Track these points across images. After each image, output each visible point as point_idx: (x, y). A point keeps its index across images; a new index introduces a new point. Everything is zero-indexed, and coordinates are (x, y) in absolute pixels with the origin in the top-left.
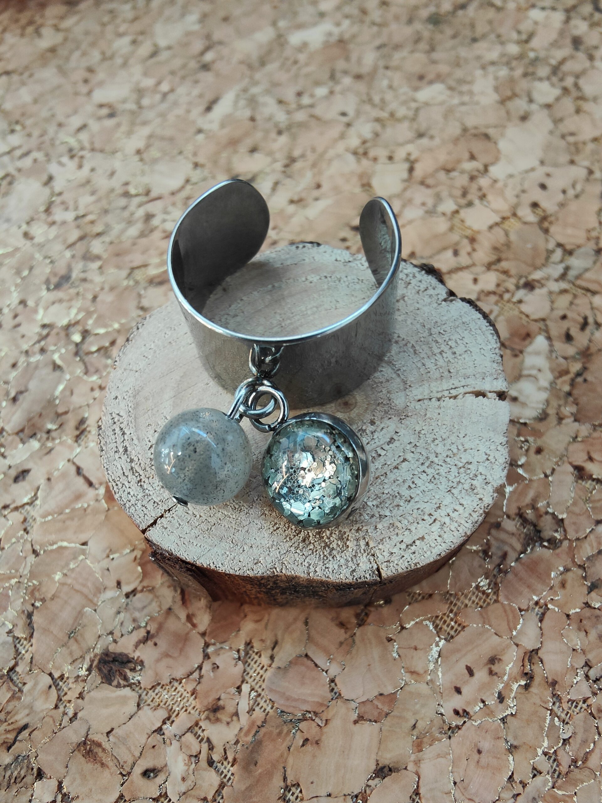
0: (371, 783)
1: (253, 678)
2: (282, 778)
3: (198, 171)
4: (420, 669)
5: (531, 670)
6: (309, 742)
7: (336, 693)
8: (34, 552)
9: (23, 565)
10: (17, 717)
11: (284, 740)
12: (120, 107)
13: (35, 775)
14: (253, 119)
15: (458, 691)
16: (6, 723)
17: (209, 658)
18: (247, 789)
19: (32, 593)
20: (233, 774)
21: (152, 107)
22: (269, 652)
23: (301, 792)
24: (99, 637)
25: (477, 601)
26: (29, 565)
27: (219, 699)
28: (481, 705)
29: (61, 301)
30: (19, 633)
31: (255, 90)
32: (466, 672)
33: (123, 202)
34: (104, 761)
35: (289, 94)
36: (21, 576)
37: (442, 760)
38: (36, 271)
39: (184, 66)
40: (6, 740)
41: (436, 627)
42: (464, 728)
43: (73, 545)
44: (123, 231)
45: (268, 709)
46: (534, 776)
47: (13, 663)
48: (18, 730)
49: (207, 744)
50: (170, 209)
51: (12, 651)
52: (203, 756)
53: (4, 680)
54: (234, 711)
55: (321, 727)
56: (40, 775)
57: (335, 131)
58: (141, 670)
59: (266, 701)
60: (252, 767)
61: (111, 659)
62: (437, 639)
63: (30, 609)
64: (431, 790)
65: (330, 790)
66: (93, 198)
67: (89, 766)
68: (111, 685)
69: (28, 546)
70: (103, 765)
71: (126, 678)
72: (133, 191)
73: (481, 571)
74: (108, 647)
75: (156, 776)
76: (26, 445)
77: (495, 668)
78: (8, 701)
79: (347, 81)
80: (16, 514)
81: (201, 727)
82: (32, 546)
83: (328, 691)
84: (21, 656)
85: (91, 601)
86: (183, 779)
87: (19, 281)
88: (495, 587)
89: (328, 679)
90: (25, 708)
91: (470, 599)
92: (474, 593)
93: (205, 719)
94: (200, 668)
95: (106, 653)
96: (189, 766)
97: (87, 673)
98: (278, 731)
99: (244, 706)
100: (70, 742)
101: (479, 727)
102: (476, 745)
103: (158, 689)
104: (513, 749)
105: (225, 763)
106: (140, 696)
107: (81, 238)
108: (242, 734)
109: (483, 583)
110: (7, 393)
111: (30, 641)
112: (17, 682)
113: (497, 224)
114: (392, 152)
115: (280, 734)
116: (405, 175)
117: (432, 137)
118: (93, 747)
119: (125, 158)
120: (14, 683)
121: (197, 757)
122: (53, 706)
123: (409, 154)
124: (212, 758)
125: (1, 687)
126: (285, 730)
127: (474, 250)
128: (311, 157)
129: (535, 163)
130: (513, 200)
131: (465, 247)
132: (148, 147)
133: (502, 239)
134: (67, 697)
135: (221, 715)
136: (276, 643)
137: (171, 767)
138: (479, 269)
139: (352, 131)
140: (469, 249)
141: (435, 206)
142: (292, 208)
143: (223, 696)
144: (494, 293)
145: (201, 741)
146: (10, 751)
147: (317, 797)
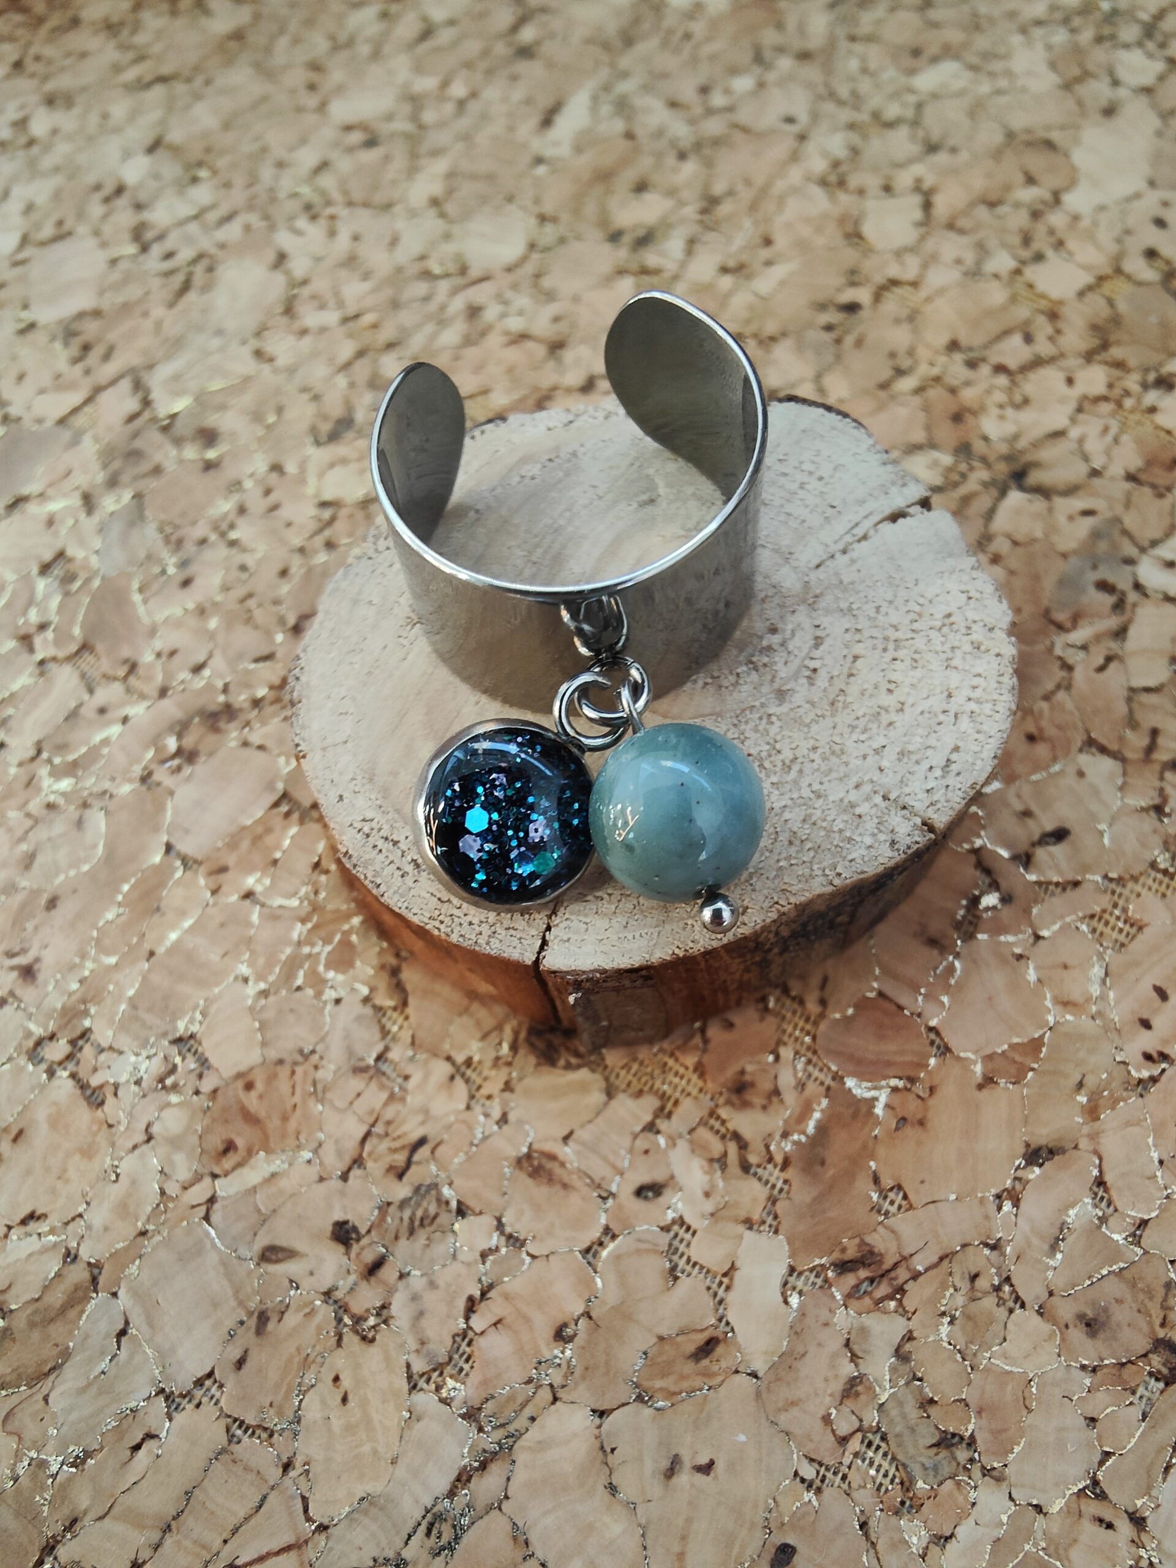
0: (1020, 1173)
1: (794, 1037)
2: (871, 1179)
3: (549, 228)
4: (1076, 996)
6: (908, 1122)
7: (939, 1048)
10: (405, 1128)
11: (864, 1124)
12: (385, 128)
13: (454, 1211)
14: (629, 136)
15: (1146, 1024)
16: (389, 1139)
18: (814, 1200)
20: (786, 1182)
21: (442, 125)
22: (817, 994)
23: (905, 1197)
27: (743, 1072)
29: (344, 461)
30: (383, 1000)
31: (625, 87)
32: (1155, 994)
33: (421, 288)
34: (566, 1181)
35: (687, 90)
37: (1136, 1129)
38: (289, 415)
39: (486, 53)
40: (394, 1164)
41: (1094, 931)
42: (1163, 1079)
44: (433, 337)
45: (828, 1081)
47: (379, 1048)
48: (410, 1147)
49: (734, 1141)
50: (509, 294)
51: (376, 1030)
52: (732, 1159)
53: (371, 1074)
54: (772, 1088)
55: (922, 1099)
56: (463, 1210)
60: (818, 1168)
63: (394, 961)
64: (1123, 1175)
65: (954, 1188)
67: (540, 1191)
68: (554, 1065)
70: (565, 1186)
72: (437, 270)
73: (1156, 839)
75: (658, 1195)
78: (385, 1106)
79: (785, 64)
81: (718, 1118)
83: (925, 1043)
84: (391, 1035)
86: (707, 1195)
87: (260, 432)
89: (920, 1027)
90: (416, 1113)
91: (1143, 885)
92: (1149, 875)
93: (726, 1104)
94: (701, 1028)
96: (712, 1176)
97: (511, 1051)
98: (851, 1111)
99: (787, 1078)
100: (505, 1156)
105: (770, 1167)
106: (607, 1079)
107: (361, 354)
108: (791, 1122)
109: (1163, 856)
110: (282, 621)
111: (402, 1012)
112: (393, 1075)
113: (1090, 288)
114: (889, 178)
115: (855, 1116)
116: (918, 215)
117: (954, 150)
118: (544, 1161)
119: (413, 214)
120: (388, 1078)
121: (722, 1161)
122: (462, 1106)
123: (918, 181)
124: (746, 1161)
125: (367, 1085)
126: (864, 1109)
127: (1058, 332)
128: (746, 195)
129: (1141, 185)
130: (1113, 248)
131: (1043, 328)
132: (450, 192)
133: (1105, 312)
134: (484, 1091)
135: (749, 1096)
136: (825, 981)
137: (681, 1177)
138: (1073, 362)
139: (811, 148)
140: (1049, 330)
141: (979, 263)
142: (726, 281)
143: (749, 1068)
144: (1105, 399)
145: (723, 1137)
146: (405, 1179)
147: (933, 1202)
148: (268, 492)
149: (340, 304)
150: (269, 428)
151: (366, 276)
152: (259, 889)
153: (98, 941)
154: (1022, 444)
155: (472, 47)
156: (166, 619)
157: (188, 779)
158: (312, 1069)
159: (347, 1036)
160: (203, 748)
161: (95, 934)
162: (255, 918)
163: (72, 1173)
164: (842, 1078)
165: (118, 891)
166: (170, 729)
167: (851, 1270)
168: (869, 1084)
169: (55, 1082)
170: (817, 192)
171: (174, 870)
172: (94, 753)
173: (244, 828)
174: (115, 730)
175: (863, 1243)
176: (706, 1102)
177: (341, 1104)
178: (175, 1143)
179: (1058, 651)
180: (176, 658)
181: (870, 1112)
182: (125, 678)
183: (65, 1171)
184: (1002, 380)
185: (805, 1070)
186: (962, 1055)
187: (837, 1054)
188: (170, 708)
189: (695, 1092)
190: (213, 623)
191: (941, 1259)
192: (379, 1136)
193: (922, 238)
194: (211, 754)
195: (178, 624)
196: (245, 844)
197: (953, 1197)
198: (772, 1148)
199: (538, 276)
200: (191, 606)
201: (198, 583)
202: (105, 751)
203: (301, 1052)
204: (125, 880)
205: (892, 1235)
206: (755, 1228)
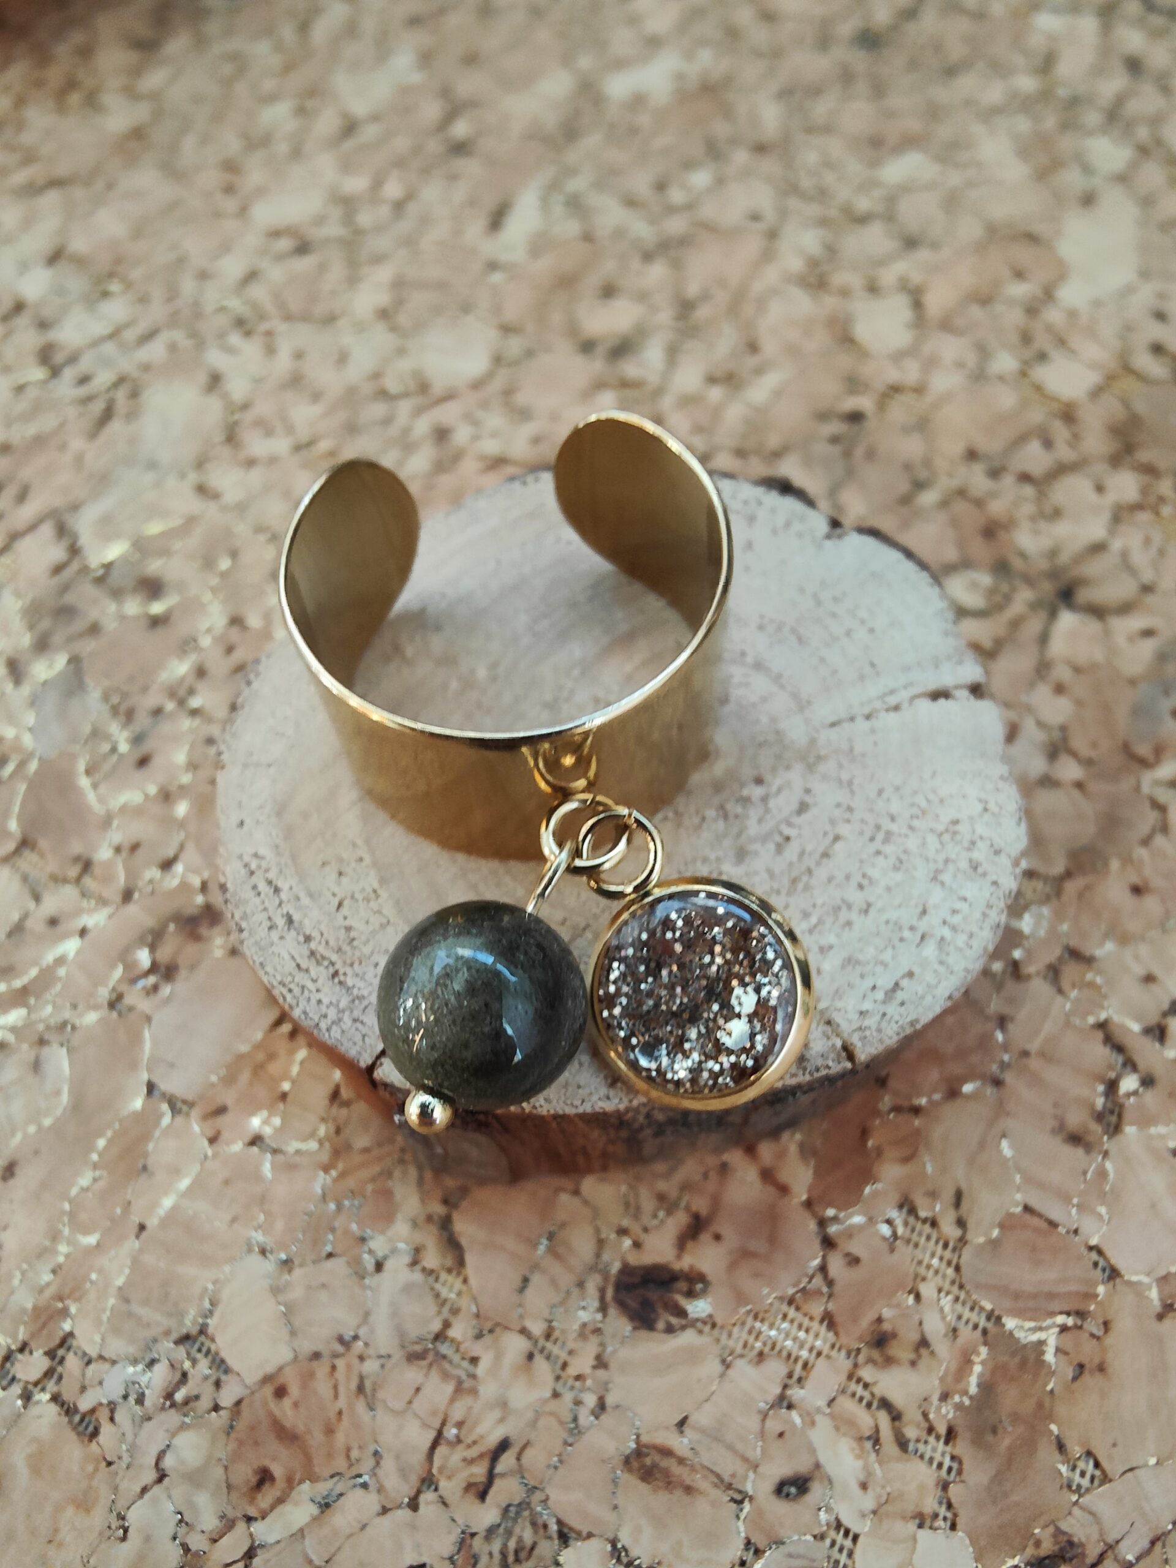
1: (933, 1270)
2: (1054, 1447)
3: (514, 340)
6: (1086, 1372)
7: (1104, 1270)
10: (480, 1430)
12: (316, 233)
13: (555, 1536)
16: (461, 1447)
17: (835, 1246)
18: (993, 1480)
20: (953, 1458)
21: (379, 229)
22: (952, 1214)
23: (1097, 1465)
24: (604, 1241)
30: (433, 1261)
31: (578, 184)
33: (378, 410)
34: (688, 1482)
35: (642, 187)
39: (417, 150)
40: (472, 1480)
45: (983, 1323)
47: (436, 1326)
48: (491, 1455)
49: (883, 1411)
50: (479, 414)
51: (429, 1300)
52: (886, 1435)
53: (429, 1359)
54: (919, 1337)
55: (1098, 1338)
56: (565, 1535)
57: (748, 250)
58: (705, 1290)
60: (990, 1438)
61: (638, 1280)
63: (442, 1211)
65: (1156, 1450)
67: (660, 1498)
68: (652, 1329)
70: (689, 1490)
71: (682, 1313)
72: (394, 388)
74: (627, 1258)
75: (804, 1492)
78: (452, 1400)
79: (741, 157)
81: (859, 1381)
83: (1091, 1265)
86: (864, 1486)
87: (214, 580)
90: (492, 1407)
93: (867, 1363)
94: (823, 1269)
95: (626, 1271)
96: (865, 1459)
97: (599, 1316)
98: (1017, 1360)
99: (934, 1324)
100: (605, 1455)
103: (750, 1323)
105: (932, 1440)
106: (718, 1342)
108: (949, 1379)
111: (459, 1274)
112: (456, 1358)
113: (1101, 389)
114: (873, 277)
115: (1023, 1364)
116: (908, 316)
117: (935, 246)
118: (657, 1457)
119: (359, 327)
120: (451, 1362)
121: (875, 1439)
122: (548, 1394)
123: (904, 279)
124: (903, 1436)
125: (427, 1375)
126: (1032, 1357)
127: (1077, 436)
128: (721, 297)
130: (1116, 344)
131: (1060, 432)
132: (399, 303)
133: (1121, 413)
134: (572, 1371)
135: (894, 1350)
136: (959, 1196)
137: (830, 1467)
138: (1098, 468)
140: (1068, 435)
141: (982, 365)
143: (887, 1313)
144: (1140, 506)
145: (869, 1405)
146: (489, 1498)
147: (1131, 1469)
148: (230, 650)
149: (290, 429)
150: (224, 575)
151: (316, 397)
152: (267, 1131)
153: (72, 1215)
154: (1064, 558)
155: (401, 144)
156: (123, 809)
157: (168, 1000)
158: (356, 1361)
159: (395, 1313)
160: (182, 961)
161: (67, 1206)
162: (267, 1169)
163: (66, 1534)
164: (999, 1319)
165: (91, 1148)
166: (141, 941)
168: (1032, 1324)
169: (34, 1410)
170: (797, 293)
171: (162, 1115)
172: (47, 977)
173: (240, 1057)
174: (71, 946)
175: (1058, 1532)
176: (844, 1363)
177: (399, 1405)
178: (195, 1478)
179: (1146, 789)
180: (141, 853)
181: (1040, 1363)
182: (78, 880)
183: (56, 1531)
184: (1029, 491)
185: (953, 1311)
186: (1134, 1278)
187: (989, 1288)
188: (138, 915)
189: (826, 1350)
190: (182, 809)
191: (1153, 1543)
192: (450, 1443)
194: (193, 967)
195: (137, 812)
196: (245, 1076)
197: (1153, 1461)
198: (931, 1416)
199: (508, 392)
200: (152, 790)
201: (156, 762)
202: (62, 972)
203: (341, 1340)
204: (100, 1134)
205: (1091, 1518)
206: (928, 1523)
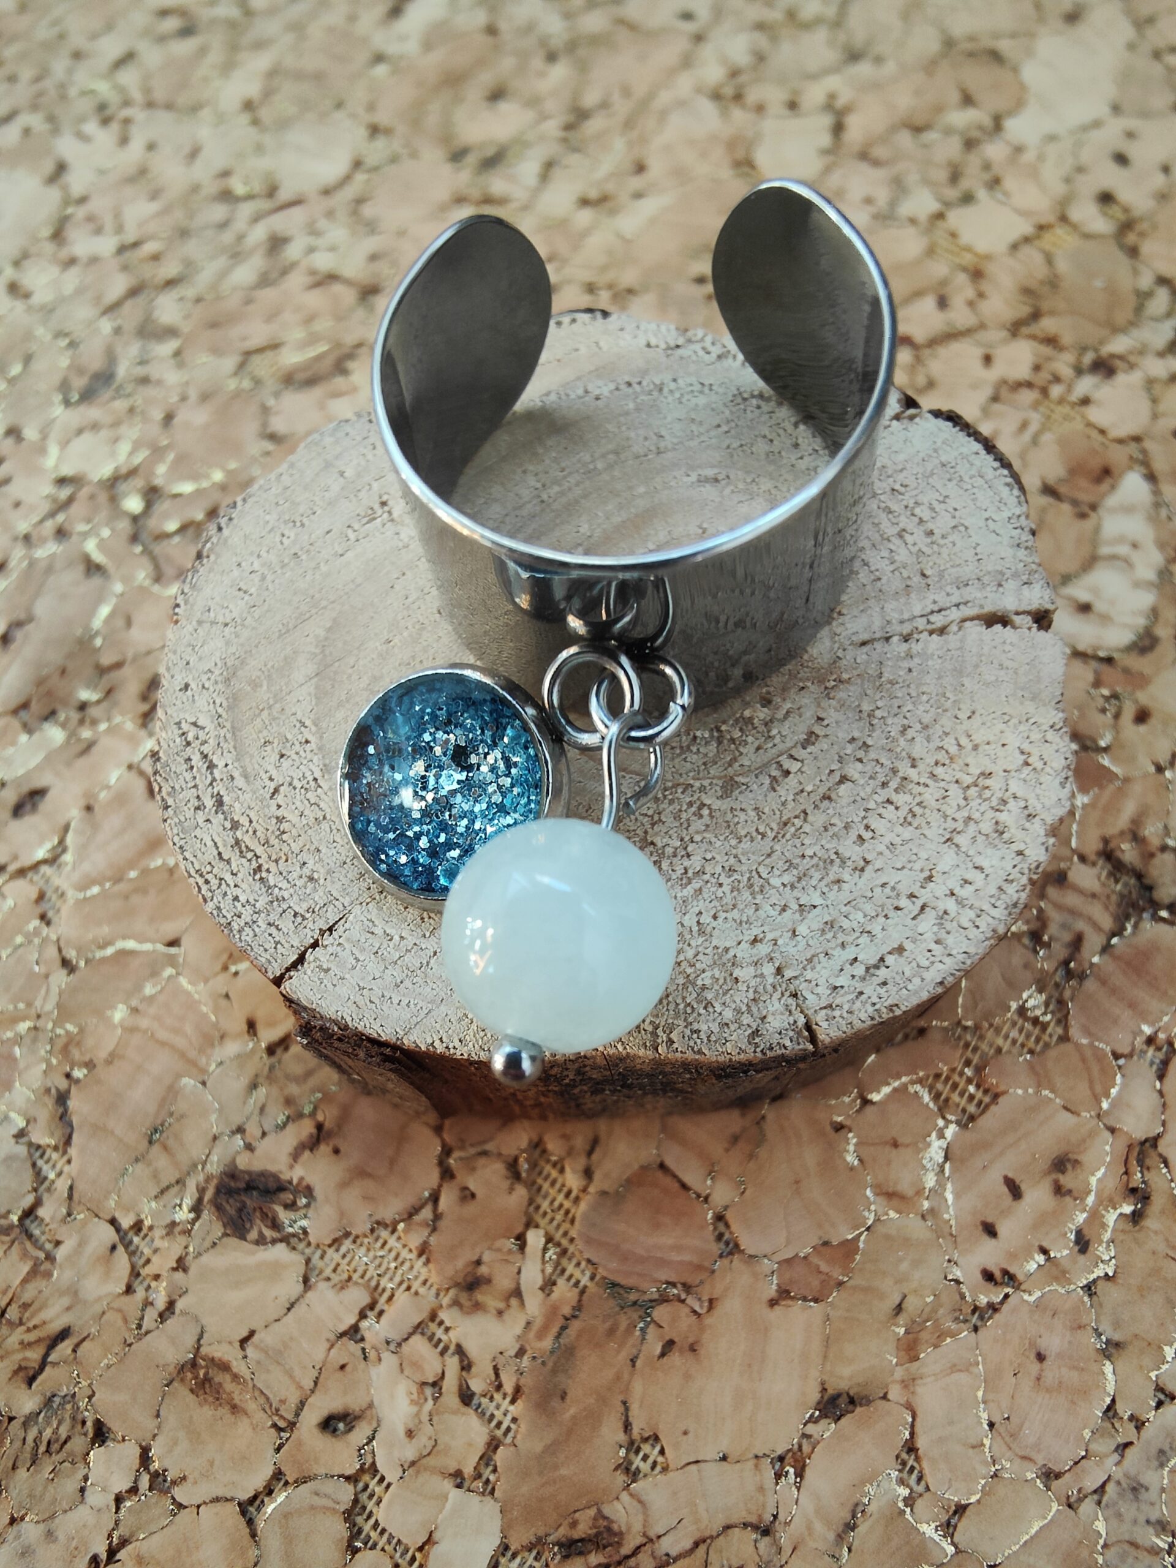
0: (811, 1429)
1: (548, 1217)
2: (620, 1425)
3: (380, 143)
4: (905, 1186)
5: (1144, 1182)
6: (676, 1348)
7: (727, 1244)
8: (65, 963)
9: (43, 992)
10: (45, 1315)
11: (621, 1345)
12: (204, 14)
13: (91, 1434)
14: (491, 30)
15: (990, 1230)
16: (23, 1328)
17: (452, 1176)
18: (547, 1449)
19: (65, 1050)
20: (514, 1420)
21: (271, 11)
22: (582, 1162)
23: (662, 1452)
24: (215, 1138)
25: (1021, 1040)
26: (55, 991)
27: (478, 1263)
28: (1041, 1259)
29: (95, 427)
30: (42, 1137)
32: (1005, 1190)
33: (219, 212)
34: (237, 1401)
36: (39, 1016)
37: (963, 1378)
38: (37, 366)
40: (23, 1364)
41: (936, 1097)
42: (1005, 1308)
43: (147, 947)
44: (224, 274)
45: (585, 1280)
46: (1160, 1404)
47: (30, 1199)
48: (48, 1342)
49: (456, 1358)
50: (322, 224)
51: (28, 1175)
52: (450, 1384)
53: (13, 1236)
54: (513, 1286)
55: (699, 1315)
56: (101, 1434)
57: (669, 53)
58: (307, 1206)
59: (578, 1264)
60: (556, 1403)
61: (242, 1185)
62: (941, 1123)
63: (63, 1084)
64: (941, 1440)
65: (725, 1445)
66: (154, 207)
67: (204, 1413)
68: (243, 1237)
69: (52, 952)
70: (234, 1408)
71: (275, 1225)
72: (240, 189)
73: (1028, 975)
74: (234, 1161)
75: (350, 1429)
76: (37, 736)
77: (1067, 1180)
78: (25, 1281)
80: (20, 884)
81: (441, 1323)
82: (60, 950)
83: (712, 1238)
84: (47, 1184)
85: (194, 1063)
86: (410, 1434)
87: (2, 386)
88: (1060, 1010)
89: (710, 1215)
90: (62, 1294)
91: (1006, 1037)
92: (1014, 1024)
93: (450, 1306)
94: (435, 1198)
95: (231, 1173)
96: (421, 1406)
97: (192, 1215)
98: (607, 1325)
99: (532, 1274)
100: (161, 1362)
101: (1038, 1304)
102: (1032, 1344)
103: (347, 1244)
104: (1112, 1349)
105: (498, 1397)
106: (308, 1261)
107: (133, 292)
108: (532, 1335)
109: (1034, 1000)
111: (65, 1152)
112: (42, 1239)
113: (1027, 240)
114: (796, 92)
115: (611, 1332)
116: (826, 140)
117: (879, 60)
118: (212, 1372)
119: (221, 119)
120: (34, 1242)
121: (436, 1386)
122: (120, 1288)
123: (832, 96)
124: (468, 1388)
125: (7, 1251)
126: (623, 1324)
127: (981, 295)
128: (622, 108)
129: (1102, 110)
130: (1059, 189)
131: (962, 290)
132: (268, 94)
133: (1041, 271)
134: (151, 1269)
135: (482, 1296)
136: (595, 1143)
138: (994, 335)
139: (707, 52)
140: (970, 293)
141: (893, 203)
142: (585, 216)
143: (487, 1257)
144: (1029, 385)
145: (443, 1351)
146: (34, 1386)
147: (697, 1462)
149: (119, 228)
150: (12, 381)
167: (581, 1553)
170: (708, 108)
175: (600, 1515)
176: (427, 1301)
185: (558, 1264)
189: (416, 1284)
191: (696, 1544)
192: (10, 1323)
193: (828, 170)
197: (721, 1457)
198: (502, 1372)
199: (360, 201)
205: (639, 1506)
206: (466, 1484)
